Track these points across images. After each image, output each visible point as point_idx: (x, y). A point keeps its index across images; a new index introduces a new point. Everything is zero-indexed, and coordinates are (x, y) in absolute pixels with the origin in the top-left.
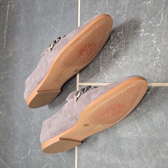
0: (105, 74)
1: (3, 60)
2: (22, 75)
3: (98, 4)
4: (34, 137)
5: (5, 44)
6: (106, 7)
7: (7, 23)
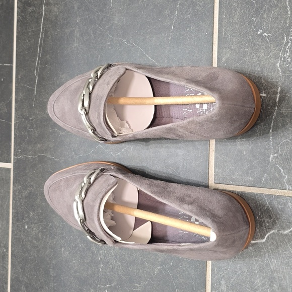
0: (282, 170)
1: (32, 120)
2: (76, 155)
3: (265, 16)
4: (105, 285)
5: (36, 87)
6: (286, 23)
7: (41, 44)
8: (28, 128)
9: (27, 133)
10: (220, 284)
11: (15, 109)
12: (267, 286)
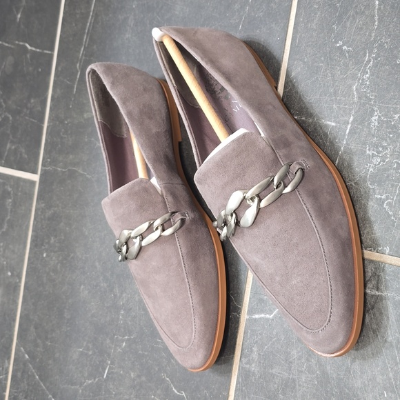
1: (67, 124)
3: (348, 24)
4: (124, 336)
5: (76, 83)
6: (371, 36)
7: (88, 31)
8: (61, 134)
9: (59, 140)
10: (252, 351)
11: (51, 108)
12: (303, 360)
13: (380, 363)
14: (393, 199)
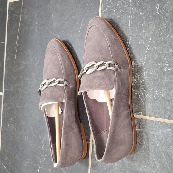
1: (13, 71)
2: (33, 90)
4: (45, 155)
5: (16, 55)
6: (128, 34)
7: (19, 33)
8: (11, 75)
9: (10, 78)
11: (6, 65)
13: (143, 156)
14: (142, 94)
